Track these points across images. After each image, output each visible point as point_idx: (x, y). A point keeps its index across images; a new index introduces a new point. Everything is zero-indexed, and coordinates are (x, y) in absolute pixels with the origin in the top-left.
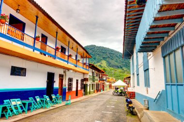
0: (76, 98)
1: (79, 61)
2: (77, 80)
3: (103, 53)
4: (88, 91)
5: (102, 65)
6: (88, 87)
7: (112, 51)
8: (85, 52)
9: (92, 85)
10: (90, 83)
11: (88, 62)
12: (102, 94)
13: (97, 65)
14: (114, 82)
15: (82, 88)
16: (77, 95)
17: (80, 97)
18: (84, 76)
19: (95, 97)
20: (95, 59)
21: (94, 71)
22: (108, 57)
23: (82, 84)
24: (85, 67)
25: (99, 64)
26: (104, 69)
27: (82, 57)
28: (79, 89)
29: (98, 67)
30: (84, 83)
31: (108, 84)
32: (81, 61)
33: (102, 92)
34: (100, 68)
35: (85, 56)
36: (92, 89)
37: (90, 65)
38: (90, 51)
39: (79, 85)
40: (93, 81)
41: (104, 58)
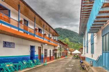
0: (50, 61)
1: (51, 38)
2: (50, 50)
3: (67, 33)
4: (57, 57)
5: (66, 41)
6: (58, 54)
7: (72, 32)
8: (55, 32)
9: (60, 53)
10: (59, 52)
11: (57, 39)
12: (66, 58)
13: (63, 41)
14: (73, 51)
15: (53, 55)
16: (50, 59)
17: (52, 60)
18: (54, 48)
19: (61, 60)
20: (61, 37)
21: (61, 44)
22: (70, 36)
23: (53, 53)
24: (55, 42)
25: (64, 40)
26: (67, 44)
27: (53, 36)
28: (52, 55)
29: (63, 42)
30: (55, 52)
31: (69, 52)
32: (52, 38)
33: (66, 57)
34: (65, 43)
35: (55, 35)
36: (60, 56)
37: (58, 41)
38: (58, 32)
39: (52, 53)
40: (61, 51)
41: (67, 36)
